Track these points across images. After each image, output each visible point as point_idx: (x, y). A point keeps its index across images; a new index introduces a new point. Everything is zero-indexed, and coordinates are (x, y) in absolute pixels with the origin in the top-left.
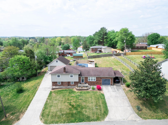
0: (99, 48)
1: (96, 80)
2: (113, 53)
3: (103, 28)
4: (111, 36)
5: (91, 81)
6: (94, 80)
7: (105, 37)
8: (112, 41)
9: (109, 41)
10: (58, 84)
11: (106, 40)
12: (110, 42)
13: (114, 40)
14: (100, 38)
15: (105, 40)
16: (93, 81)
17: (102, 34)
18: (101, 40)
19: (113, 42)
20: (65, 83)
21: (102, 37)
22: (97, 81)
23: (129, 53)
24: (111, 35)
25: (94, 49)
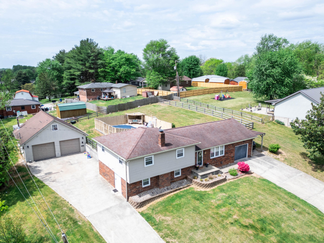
0: (106, 89)
1: (226, 153)
2: (147, 96)
3: (88, 39)
4: (113, 59)
5: (215, 157)
6: (222, 152)
7: (100, 62)
8: (117, 71)
9: (109, 73)
10: (143, 186)
11: (102, 69)
12: (113, 73)
13: (121, 70)
14: (87, 65)
15: (99, 70)
16: (219, 155)
17: (90, 56)
18: (91, 71)
19: (119, 73)
20: (164, 179)
21: (92, 63)
22: (227, 155)
23: (185, 94)
24: (111, 58)
25: (93, 90)
